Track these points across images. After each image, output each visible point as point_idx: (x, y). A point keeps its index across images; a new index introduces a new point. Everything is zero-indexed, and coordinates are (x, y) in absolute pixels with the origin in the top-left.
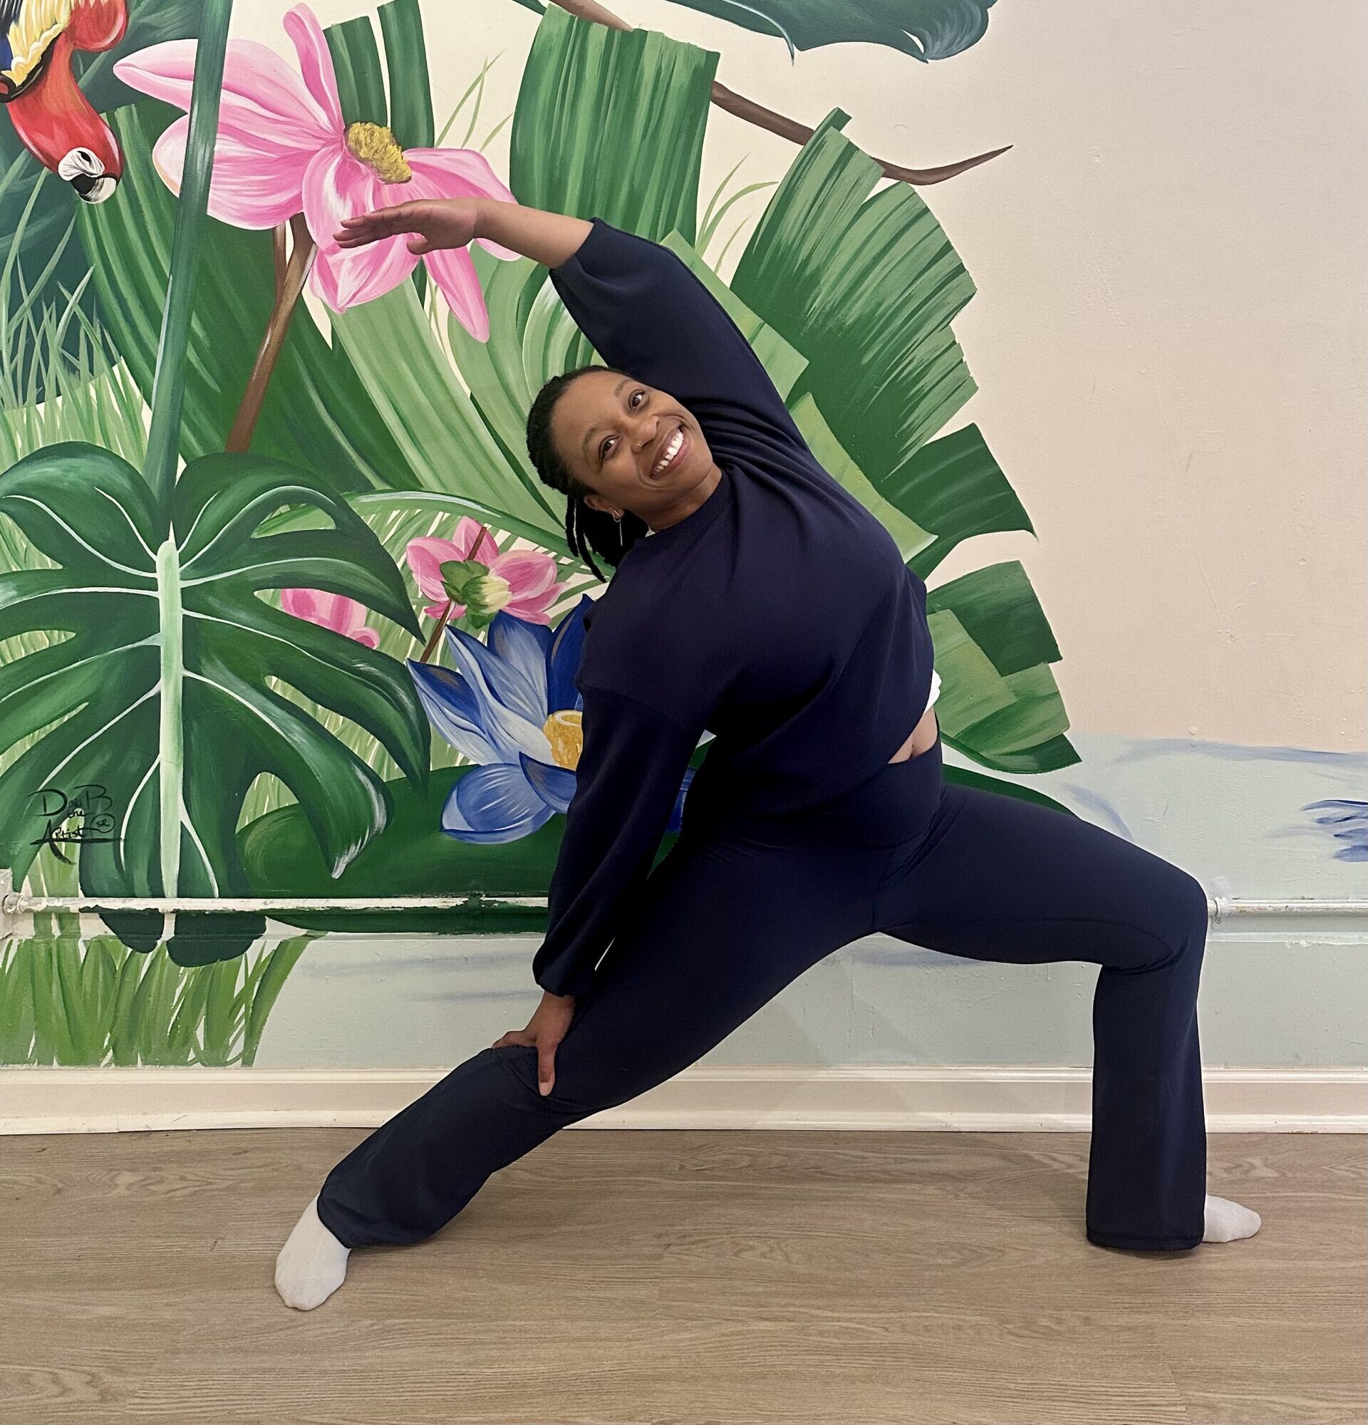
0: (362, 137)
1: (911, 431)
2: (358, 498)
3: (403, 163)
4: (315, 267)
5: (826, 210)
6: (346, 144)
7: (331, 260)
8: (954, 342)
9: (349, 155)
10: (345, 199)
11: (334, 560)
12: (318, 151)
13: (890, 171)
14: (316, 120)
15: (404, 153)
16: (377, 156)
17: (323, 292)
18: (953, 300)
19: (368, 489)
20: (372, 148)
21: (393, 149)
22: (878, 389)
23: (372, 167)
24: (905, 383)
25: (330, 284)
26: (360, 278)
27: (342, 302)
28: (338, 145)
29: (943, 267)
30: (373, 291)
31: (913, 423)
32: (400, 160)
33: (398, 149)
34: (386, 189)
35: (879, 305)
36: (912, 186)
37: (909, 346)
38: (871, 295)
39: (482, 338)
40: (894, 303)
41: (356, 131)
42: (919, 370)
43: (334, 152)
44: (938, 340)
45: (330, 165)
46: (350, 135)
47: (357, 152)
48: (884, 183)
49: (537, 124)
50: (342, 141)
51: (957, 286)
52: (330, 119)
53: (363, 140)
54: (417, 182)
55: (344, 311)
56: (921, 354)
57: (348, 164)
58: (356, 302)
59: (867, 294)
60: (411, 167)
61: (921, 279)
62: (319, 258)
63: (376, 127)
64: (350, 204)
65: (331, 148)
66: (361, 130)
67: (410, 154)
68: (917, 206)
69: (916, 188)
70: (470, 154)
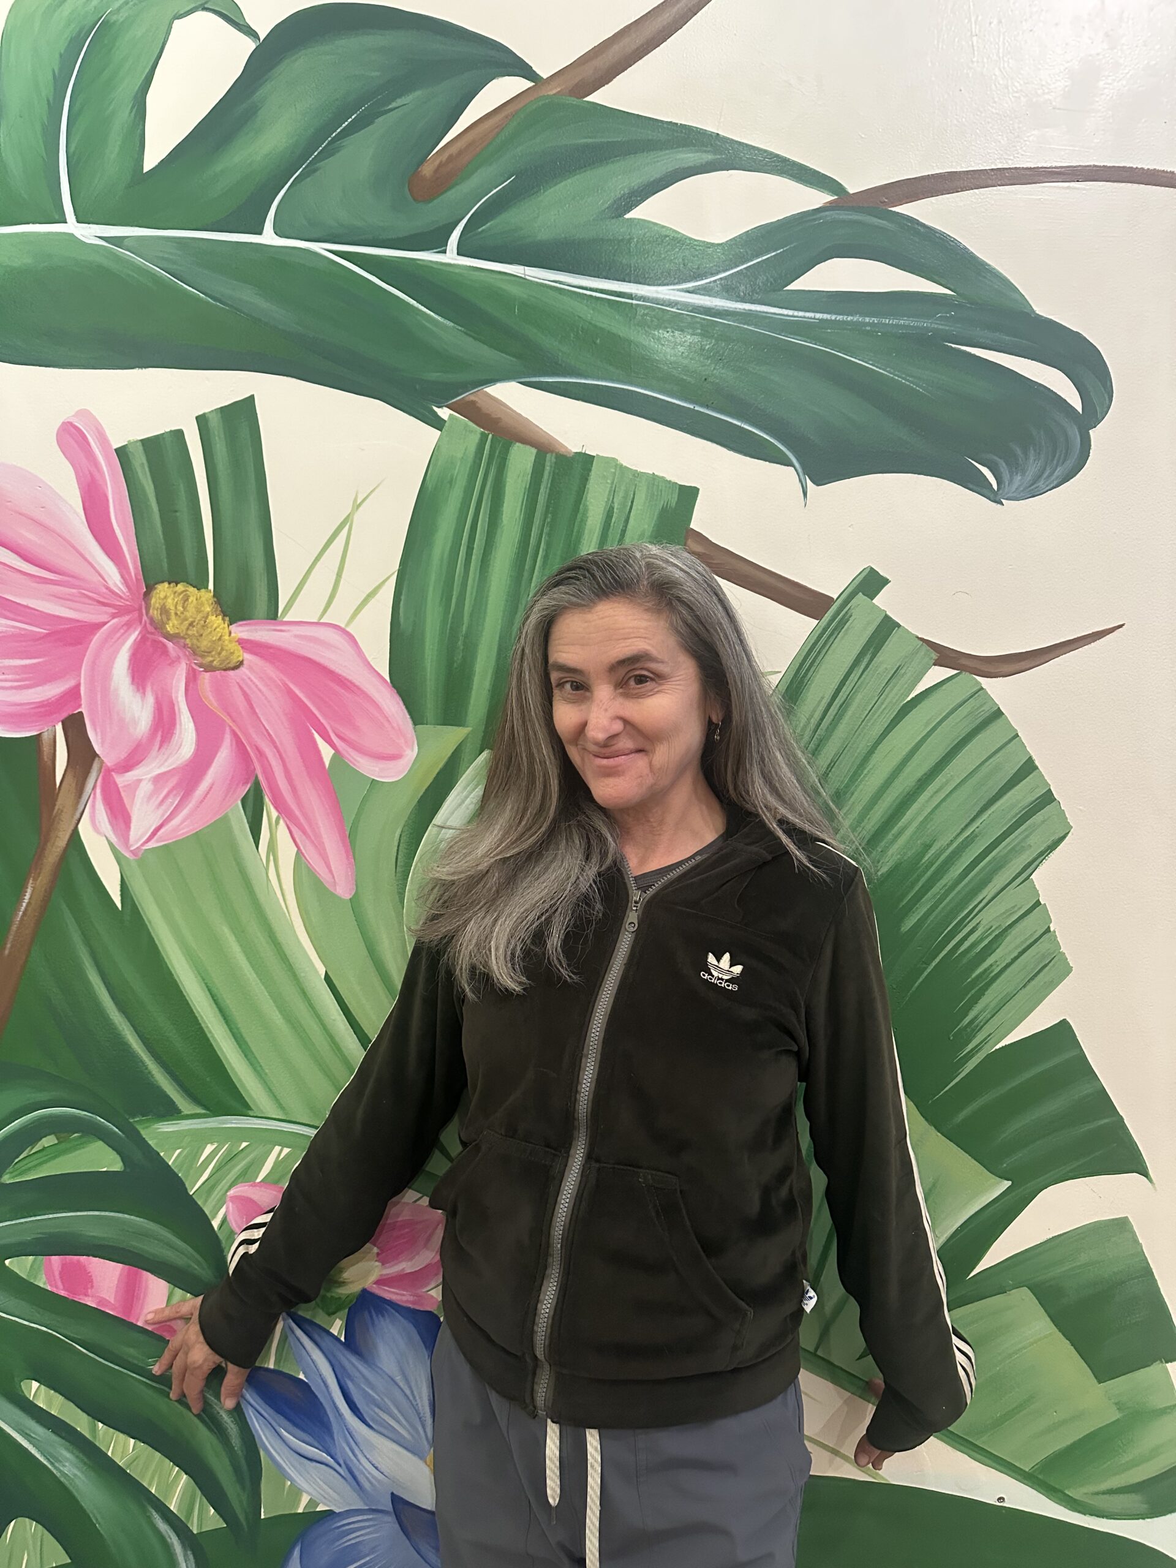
0: (170, 603)
1: (974, 1028)
2: (156, 1126)
3: (230, 641)
4: (98, 791)
5: (849, 713)
6: (147, 613)
7: (121, 780)
8: (1038, 903)
9: (150, 628)
10: (144, 693)
11: (120, 1215)
12: (105, 623)
13: (945, 656)
14: (103, 579)
15: (233, 627)
16: (193, 631)
17: (109, 827)
18: (1038, 842)
19: (171, 1112)
20: (186, 619)
21: (217, 622)
22: (925, 969)
23: (185, 646)
24: (965, 961)
25: (119, 814)
26: (163, 807)
27: (137, 841)
28: (136, 614)
29: (1022, 795)
30: (183, 825)
31: (976, 1018)
32: (227, 637)
33: (223, 619)
34: (206, 678)
35: (927, 847)
36: (979, 678)
37: (971, 907)
38: (915, 833)
39: (343, 890)
40: (949, 845)
41: (162, 595)
42: (986, 942)
43: (129, 625)
44: (1014, 900)
45: (123, 644)
46: (153, 601)
47: (164, 624)
48: (937, 674)
49: (431, 589)
50: (140, 609)
51: (1043, 822)
52: (122, 576)
53: (173, 608)
54: (250, 668)
55: (140, 854)
56: (989, 918)
57: (149, 643)
58: (158, 841)
59: (908, 833)
60: (242, 647)
61: (989, 812)
62: (104, 779)
63: (191, 589)
64: (150, 699)
65: (126, 618)
66: (169, 592)
67: (241, 629)
68: (986, 708)
69: (984, 681)
70: (331, 629)
